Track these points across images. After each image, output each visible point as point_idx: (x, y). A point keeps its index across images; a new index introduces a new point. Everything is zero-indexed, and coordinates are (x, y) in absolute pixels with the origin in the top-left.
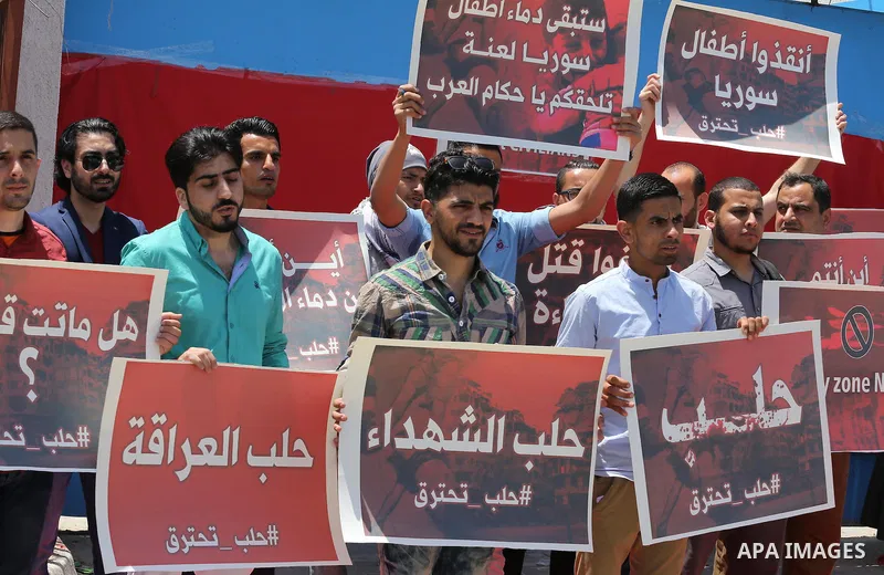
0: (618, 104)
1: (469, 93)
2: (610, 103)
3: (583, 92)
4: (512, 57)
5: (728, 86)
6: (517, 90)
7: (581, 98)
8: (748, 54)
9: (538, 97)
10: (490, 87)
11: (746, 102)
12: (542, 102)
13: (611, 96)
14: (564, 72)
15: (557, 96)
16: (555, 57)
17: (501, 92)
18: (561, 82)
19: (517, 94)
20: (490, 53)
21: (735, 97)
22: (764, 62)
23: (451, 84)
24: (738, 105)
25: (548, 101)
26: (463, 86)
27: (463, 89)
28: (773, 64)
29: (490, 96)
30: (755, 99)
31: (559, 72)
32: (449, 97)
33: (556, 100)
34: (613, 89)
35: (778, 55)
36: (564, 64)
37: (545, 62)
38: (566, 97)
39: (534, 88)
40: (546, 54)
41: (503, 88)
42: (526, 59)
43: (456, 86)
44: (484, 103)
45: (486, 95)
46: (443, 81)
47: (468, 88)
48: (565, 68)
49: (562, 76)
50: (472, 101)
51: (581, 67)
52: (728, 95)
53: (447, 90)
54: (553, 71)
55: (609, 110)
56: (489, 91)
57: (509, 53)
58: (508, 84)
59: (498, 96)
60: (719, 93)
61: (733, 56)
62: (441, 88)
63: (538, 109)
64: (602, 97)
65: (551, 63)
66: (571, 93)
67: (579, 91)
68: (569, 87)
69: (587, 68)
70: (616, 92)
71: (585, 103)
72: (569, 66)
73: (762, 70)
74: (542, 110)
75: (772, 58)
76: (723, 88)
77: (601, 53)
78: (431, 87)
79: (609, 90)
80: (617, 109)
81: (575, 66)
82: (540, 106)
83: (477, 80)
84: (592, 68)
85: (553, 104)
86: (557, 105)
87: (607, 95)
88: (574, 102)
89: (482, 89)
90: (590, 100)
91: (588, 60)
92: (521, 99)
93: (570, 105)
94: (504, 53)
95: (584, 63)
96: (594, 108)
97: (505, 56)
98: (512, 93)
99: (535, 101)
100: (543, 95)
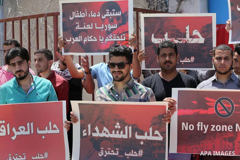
0: (127, 37)
1: (79, 41)
2: (124, 37)
3: (115, 35)
4: (92, 28)
6: (94, 38)
7: (115, 37)
9: (101, 39)
10: (86, 38)
12: (102, 40)
13: (125, 35)
14: (109, 30)
15: (107, 38)
16: (106, 26)
17: (89, 39)
18: (108, 33)
19: (95, 39)
20: (85, 28)
23: (73, 39)
25: (104, 40)
26: (77, 39)
27: (77, 40)
29: (86, 41)
31: (107, 30)
32: (73, 43)
33: (107, 39)
34: (125, 32)
36: (109, 27)
37: (103, 28)
38: (110, 37)
39: (100, 36)
40: (103, 25)
41: (90, 38)
42: (96, 28)
43: (75, 39)
44: (84, 43)
45: (85, 40)
46: (70, 38)
47: (79, 39)
48: (109, 28)
49: (109, 31)
50: (81, 43)
51: (114, 27)
53: (72, 41)
54: (105, 30)
55: (124, 39)
56: (86, 39)
57: (91, 27)
58: (92, 36)
59: (89, 40)
62: (70, 41)
63: (102, 42)
64: (121, 36)
65: (105, 28)
66: (112, 36)
67: (114, 35)
68: (111, 34)
69: (116, 27)
70: (126, 33)
71: (116, 38)
72: (110, 28)
74: (103, 42)
77: (120, 22)
78: (67, 41)
79: (124, 33)
80: (127, 39)
81: (112, 27)
82: (102, 41)
83: (81, 37)
84: (118, 27)
85: (106, 40)
86: (107, 40)
87: (123, 35)
88: (113, 39)
89: (83, 39)
90: (118, 37)
91: (116, 25)
92: (96, 40)
93: (112, 40)
94: (89, 27)
95: (115, 26)
96: (119, 39)
97: (90, 28)
98: (93, 39)
99: (100, 40)
100: (103, 38)
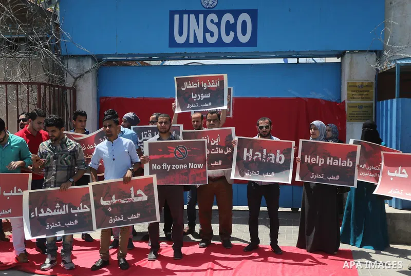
5: (196, 95)
8: (201, 85)
11: (201, 98)
21: (198, 97)
22: (206, 86)
24: (198, 99)
28: (208, 86)
30: (203, 97)
35: (209, 83)
52: (196, 97)
60: (193, 97)
61: (196, 87)
73: (205, 89)
75: (208, 84)
76: (194, 96)
